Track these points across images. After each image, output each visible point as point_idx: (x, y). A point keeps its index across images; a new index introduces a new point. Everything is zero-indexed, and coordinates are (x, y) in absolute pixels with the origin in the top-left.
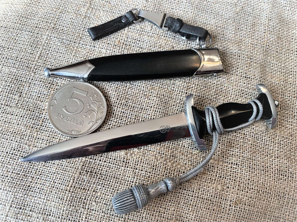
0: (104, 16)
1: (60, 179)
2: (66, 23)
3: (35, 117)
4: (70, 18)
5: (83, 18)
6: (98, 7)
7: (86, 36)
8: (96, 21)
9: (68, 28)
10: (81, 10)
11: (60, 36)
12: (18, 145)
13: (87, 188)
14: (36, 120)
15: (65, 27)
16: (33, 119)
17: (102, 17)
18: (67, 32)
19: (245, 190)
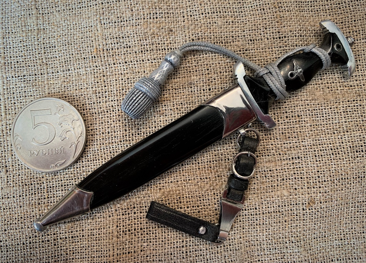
0: (63, 19)
1: (97, 251)
2: (17, 51)
3: (36, 190)
4: (19, 41)
5: (36, 34)
6: (49, 9)
7: (52, 59)
8: (54, 32)
9: (24, 57)
10: (29, 24)
11: (19, 73)
12: (32, 231)
13: (132, 251)
14: (39, 193)
15: (19, 58)
16: (35, 194)
17: (61, 23)
18: (24, 63)
19: (316, 185)
